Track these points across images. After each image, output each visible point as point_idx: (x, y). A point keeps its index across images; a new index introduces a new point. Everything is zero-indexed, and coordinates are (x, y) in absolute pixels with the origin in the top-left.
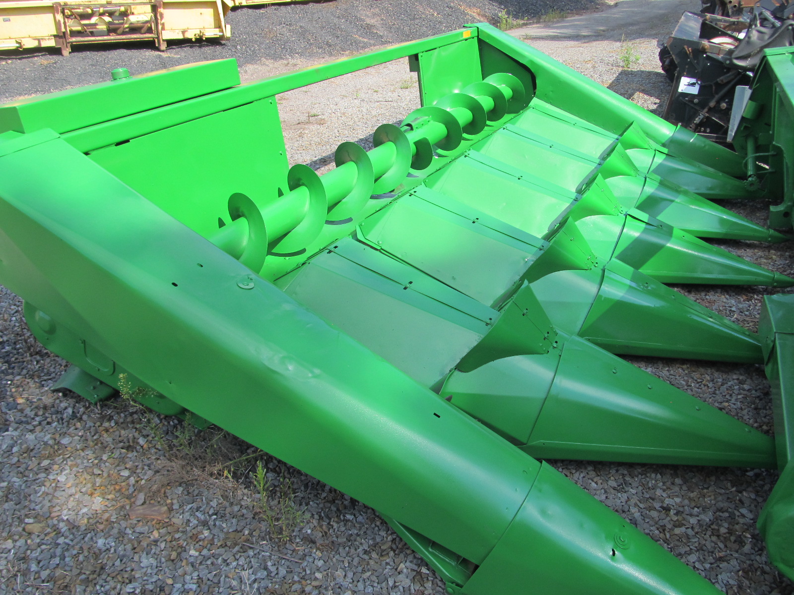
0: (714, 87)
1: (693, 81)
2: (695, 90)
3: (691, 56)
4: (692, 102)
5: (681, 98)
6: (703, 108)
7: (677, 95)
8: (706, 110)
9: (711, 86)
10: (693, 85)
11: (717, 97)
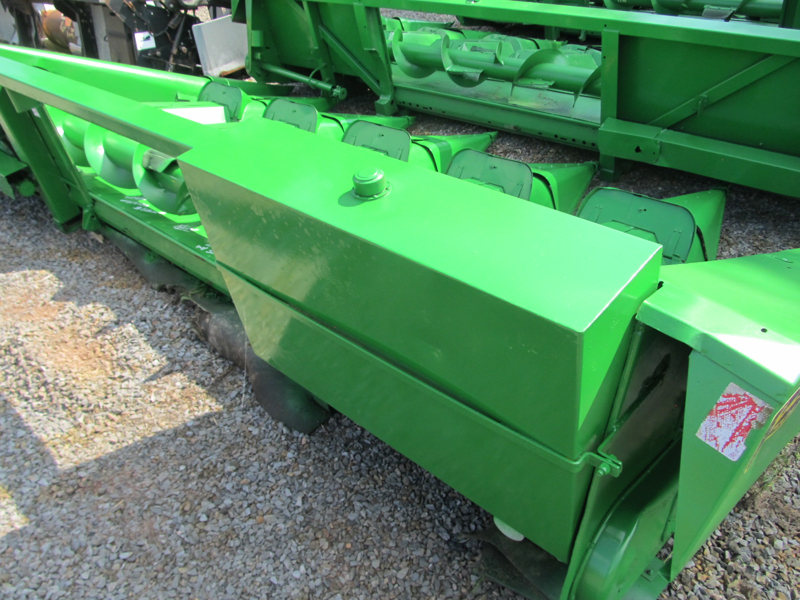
0: (168, 35)
1: (146, 34)
2: (151, 44)
3: (135, 10)
4: (156, 56)
5: (143, 56)
6: (168, 59)
7: (138, 54)
8: (172, 59)
9: (165, 35)
10: (148, 38)
11: (176, 43)
